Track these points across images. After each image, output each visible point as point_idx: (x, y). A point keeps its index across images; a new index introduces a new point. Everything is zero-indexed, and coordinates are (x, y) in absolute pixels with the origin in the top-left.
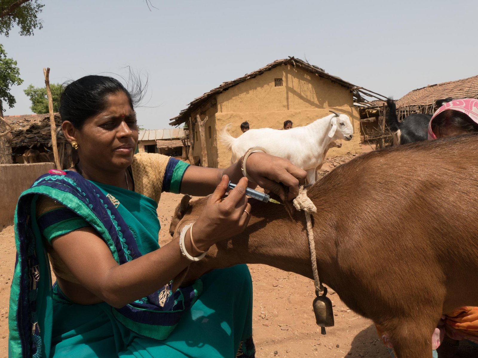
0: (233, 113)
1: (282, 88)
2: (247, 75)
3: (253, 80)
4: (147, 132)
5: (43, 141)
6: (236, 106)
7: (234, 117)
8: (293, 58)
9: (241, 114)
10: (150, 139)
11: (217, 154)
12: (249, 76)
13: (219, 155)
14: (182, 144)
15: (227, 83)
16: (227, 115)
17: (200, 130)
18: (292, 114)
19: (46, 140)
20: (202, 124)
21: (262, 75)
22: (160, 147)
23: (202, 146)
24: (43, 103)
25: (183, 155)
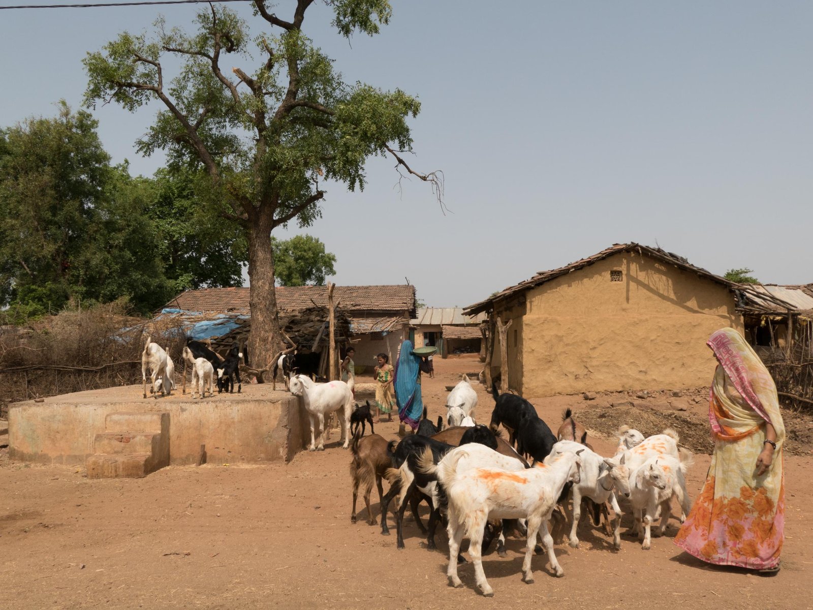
0: (548, 316)
1: (622, 284)
2: (570, 266)
3: (579, 273)
4: (430, 311)
5: (305, 342)
6: (552, 307)
7: (548, 322)
8: (637, 245)
9: (559, 318)
10: (433, 323)
11: (523, 373)
12: (573, 267)
13: (525, 373)
14: (481, 334)
15: (543, 274)
16: (539, 318)
17: (501, 338)
18: (635, 322)
19: (309, 341)
20: (503, 330)
21: (592, 266)
22: (447, 337)
23: (502, 359)
24: (285, 262)
25: (481, 351)
